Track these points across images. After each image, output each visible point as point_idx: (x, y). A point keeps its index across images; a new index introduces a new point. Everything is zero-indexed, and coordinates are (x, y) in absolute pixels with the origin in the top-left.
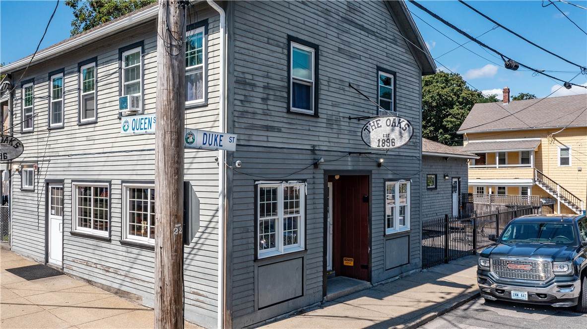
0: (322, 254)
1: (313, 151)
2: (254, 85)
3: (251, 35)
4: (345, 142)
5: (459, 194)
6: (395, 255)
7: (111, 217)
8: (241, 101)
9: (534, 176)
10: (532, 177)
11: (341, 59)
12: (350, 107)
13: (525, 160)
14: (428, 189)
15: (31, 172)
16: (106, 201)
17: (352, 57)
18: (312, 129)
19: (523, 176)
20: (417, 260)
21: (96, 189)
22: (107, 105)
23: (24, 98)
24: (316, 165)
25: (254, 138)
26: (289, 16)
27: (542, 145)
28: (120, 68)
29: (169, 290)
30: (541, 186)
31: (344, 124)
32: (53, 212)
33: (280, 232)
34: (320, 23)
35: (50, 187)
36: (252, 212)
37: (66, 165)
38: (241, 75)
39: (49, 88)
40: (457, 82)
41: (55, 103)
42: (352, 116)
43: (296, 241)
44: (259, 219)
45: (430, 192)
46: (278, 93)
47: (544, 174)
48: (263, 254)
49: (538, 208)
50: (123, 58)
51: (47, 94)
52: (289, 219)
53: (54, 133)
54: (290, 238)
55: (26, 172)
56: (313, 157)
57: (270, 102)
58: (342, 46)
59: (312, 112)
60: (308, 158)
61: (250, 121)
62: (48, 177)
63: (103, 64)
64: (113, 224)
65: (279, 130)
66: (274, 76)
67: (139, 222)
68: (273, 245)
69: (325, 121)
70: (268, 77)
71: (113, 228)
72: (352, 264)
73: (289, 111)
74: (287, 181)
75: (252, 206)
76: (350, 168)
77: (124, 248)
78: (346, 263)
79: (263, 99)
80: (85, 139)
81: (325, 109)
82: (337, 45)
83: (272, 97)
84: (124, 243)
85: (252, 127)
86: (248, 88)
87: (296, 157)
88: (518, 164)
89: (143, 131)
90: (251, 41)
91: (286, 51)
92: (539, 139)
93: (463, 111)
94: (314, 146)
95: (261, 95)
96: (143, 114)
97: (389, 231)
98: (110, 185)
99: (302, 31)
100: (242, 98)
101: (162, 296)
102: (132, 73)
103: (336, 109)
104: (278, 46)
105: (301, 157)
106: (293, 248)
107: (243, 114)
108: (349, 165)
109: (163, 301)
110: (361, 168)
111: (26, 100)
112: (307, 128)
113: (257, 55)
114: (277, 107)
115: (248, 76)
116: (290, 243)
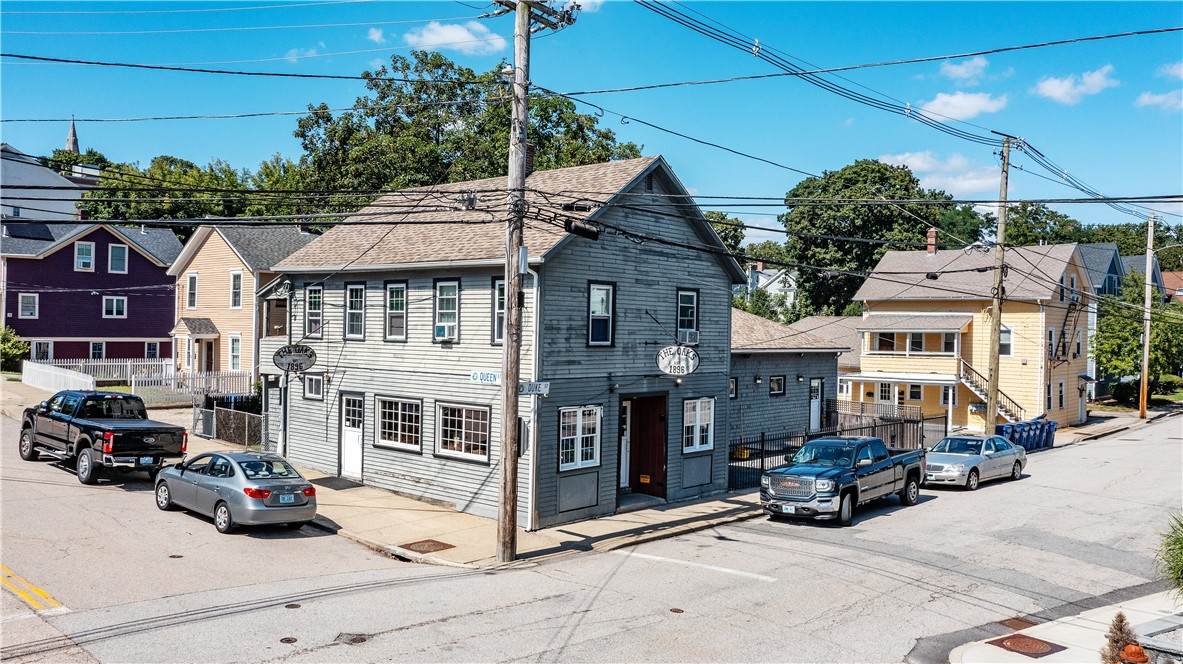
0: (616, 470)
1: (609, 377)
2: (559, 329)
3: (557, 288)
4: (640, 366)
5: (822, 400)
6: (695, 474)
7: (422, 432)
8: (549, 344)
9: (959, 370)
10: (956, 372)
11: (638, 290)
12: (647, 333)
13: (949, 347)
14: (771, 395)
15: (318, 381)
16: (417, 417)
17: (649, 284)
18: (608, 358)
19: (940, 369)
20: (721, 481)
21: (404, 405)
22: (419, 327)
23: (307, 299)
24: (611, 390)
25: (558, 372)
26: (588, 263)
27: (974, 324)
28: (435, 296)
29: (509, 485)
30: (968, 385)
31: (640, 350)
32: (348, 423)
33: (578, 449)
34: (618, 262)
35: (344, 398)
36: (556, 433)
37: (368, 378)
38: (549, 323)
39: (345, 297)
40: (902, 181)
41: (352, 315)
42: (648, 341)
43: (592, 458)
44: (561, 438)
45: (774, 400)
46: (578, 332)
47: (973, 367)
48: (564, 467)
49: (918, 422)
50: (438, 288)
51: (342, 303)
52: (587, 438)
53: (350, 344)
54: (587, 454)
55: (311, 380)
56: (608, 383)
57: (572, 341)
58: (640, 277)
59: (609, 343)
60: (605, 384)
61: (556, 359)
62: (342, 388)
63: (415, 288)
64: (424, 438)
65: (579, 363)
66: (576, 318)
67: (452, 437)
68: (572, 460)
69: (621, 349)
70: (570, 320)
71: (424, 443)
72: (648, 481)
73: (588, 346)
74: (585, 406)
75: (556, 428)
76: (645, 390)
77: (437, 461)
78: (642, 480)
79: (566, 339)
80: (392, 355)
81: (622, 338)
82: (635, 277)
83: (573, 336)
84: (436, 456)
85: (557, 363)
86: (555, 332)
87: (594, 384)
88: (940, 351)
89: (490, 383)
90: (558, 293)
91: (586, 295)
92: (971, 314)
93: (910, 235)
94: (610, 373)
95: (565, 336)
96: (458, 343)
97: (687, 450)
98: (422, 403)
99: (601, 273)
100: (550, 341)
101: (505, 488)
102: (447, 303)
103: (632, 337)
104: (580, 291)
105: (598, 384)
106: (589, 463)
107: (550, 353)
108: (644, 388)
109: (505, 491)
110: (657, 389)
111: (310, 303)
112: (604, 358)
113: (562, 303)
114: (578, 343)
115: (555, 322)
116: (586, 459)
